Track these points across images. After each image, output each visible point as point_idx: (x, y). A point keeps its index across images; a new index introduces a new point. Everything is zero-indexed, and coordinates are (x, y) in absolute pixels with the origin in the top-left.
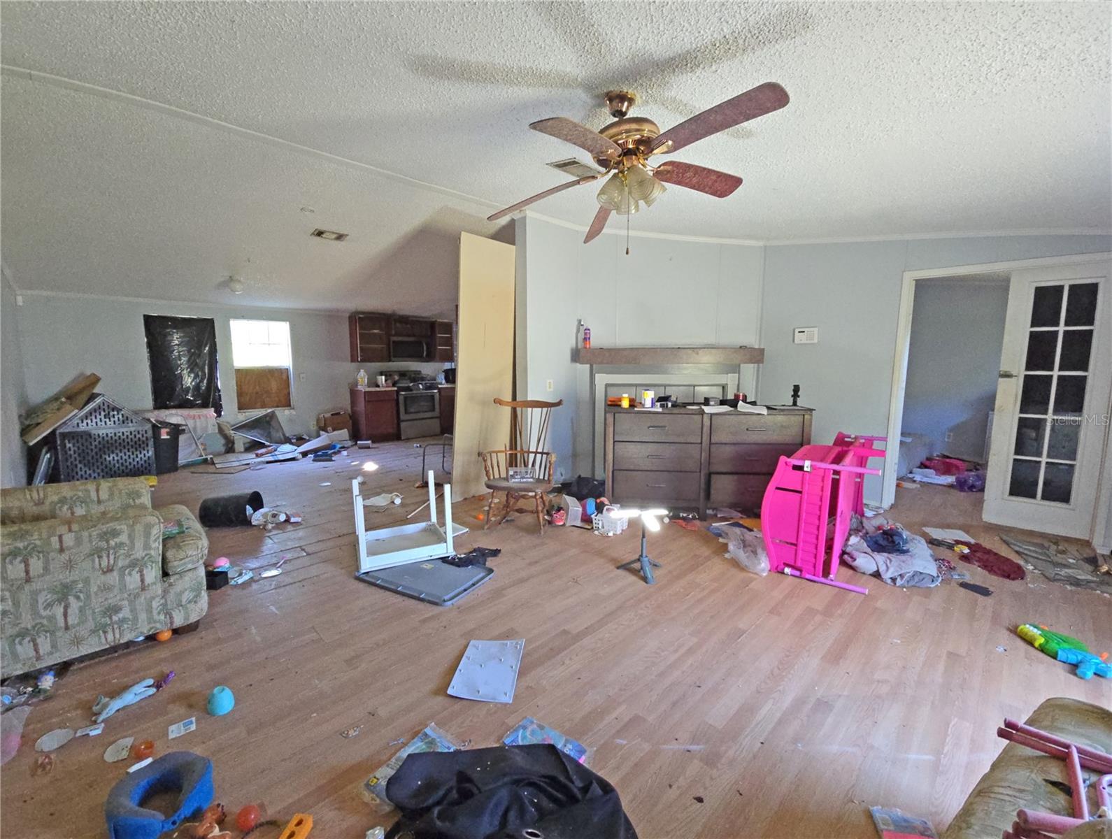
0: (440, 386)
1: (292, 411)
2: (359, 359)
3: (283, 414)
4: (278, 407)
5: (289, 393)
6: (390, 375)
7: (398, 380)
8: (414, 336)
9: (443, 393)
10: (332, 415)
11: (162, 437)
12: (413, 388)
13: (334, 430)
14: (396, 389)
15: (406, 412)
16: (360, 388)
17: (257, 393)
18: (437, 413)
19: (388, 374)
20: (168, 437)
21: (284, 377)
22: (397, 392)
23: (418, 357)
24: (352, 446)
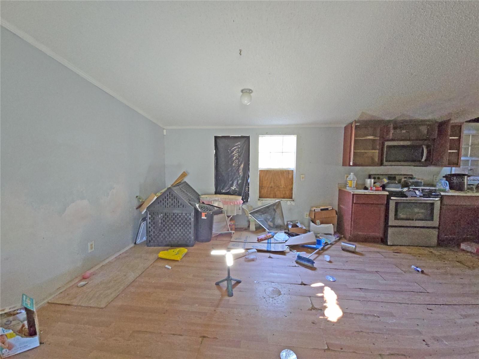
0: (442, 194)
1: (292, 202)
2: (351, 164)
3: (286, 204)
4: (284, 198)
5: (292, 188)
6: (379, 178)
7: (388, 183)
8: (409, 140)
9: (446, 202)
10: (322, 210)
11: (202, 218)
12: (407, 194)
13: (322, 223)
14: (387, 193)
15: (396, 218)
16: (348, 189)
17: (271, 187)
18: (436, 222)
19: (376, 177)
20: (206, 218)
21: (290, 177)
22: (388, 197)
23: (416, 161)
24: (336, 242)
